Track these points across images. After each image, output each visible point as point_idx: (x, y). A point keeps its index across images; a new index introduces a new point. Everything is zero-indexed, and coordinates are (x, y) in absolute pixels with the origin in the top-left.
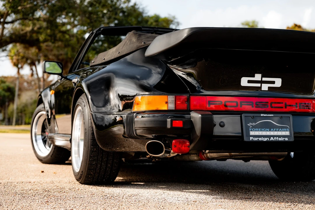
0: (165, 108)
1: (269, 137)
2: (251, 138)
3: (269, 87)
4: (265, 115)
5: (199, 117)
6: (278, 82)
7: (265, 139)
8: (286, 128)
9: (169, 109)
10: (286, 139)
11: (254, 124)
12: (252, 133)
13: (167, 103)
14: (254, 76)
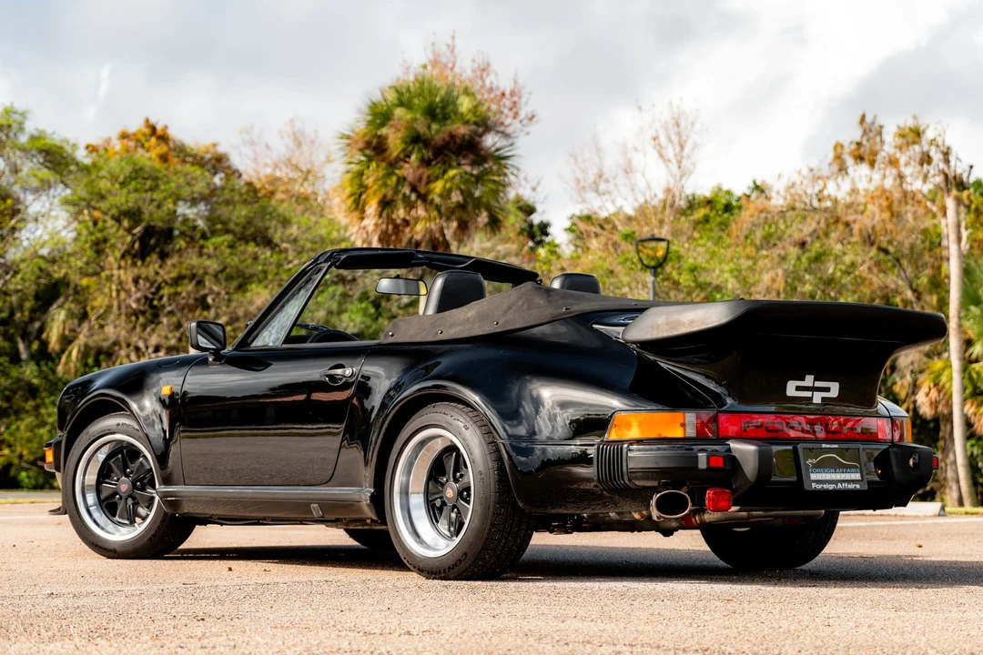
0: (679, 433)
1: (835, 482)
2: (814, 485)
3: (823, 398)
4: (827, 446)
5: (755, 451)
6: (834, 389)
7: (831, 487)
8: (856, 467)
9: (687, 435)
10: (858, 486)
11: (814, 461)
12: (813, 476)
13: (683, 425)
14: (804, 380)
